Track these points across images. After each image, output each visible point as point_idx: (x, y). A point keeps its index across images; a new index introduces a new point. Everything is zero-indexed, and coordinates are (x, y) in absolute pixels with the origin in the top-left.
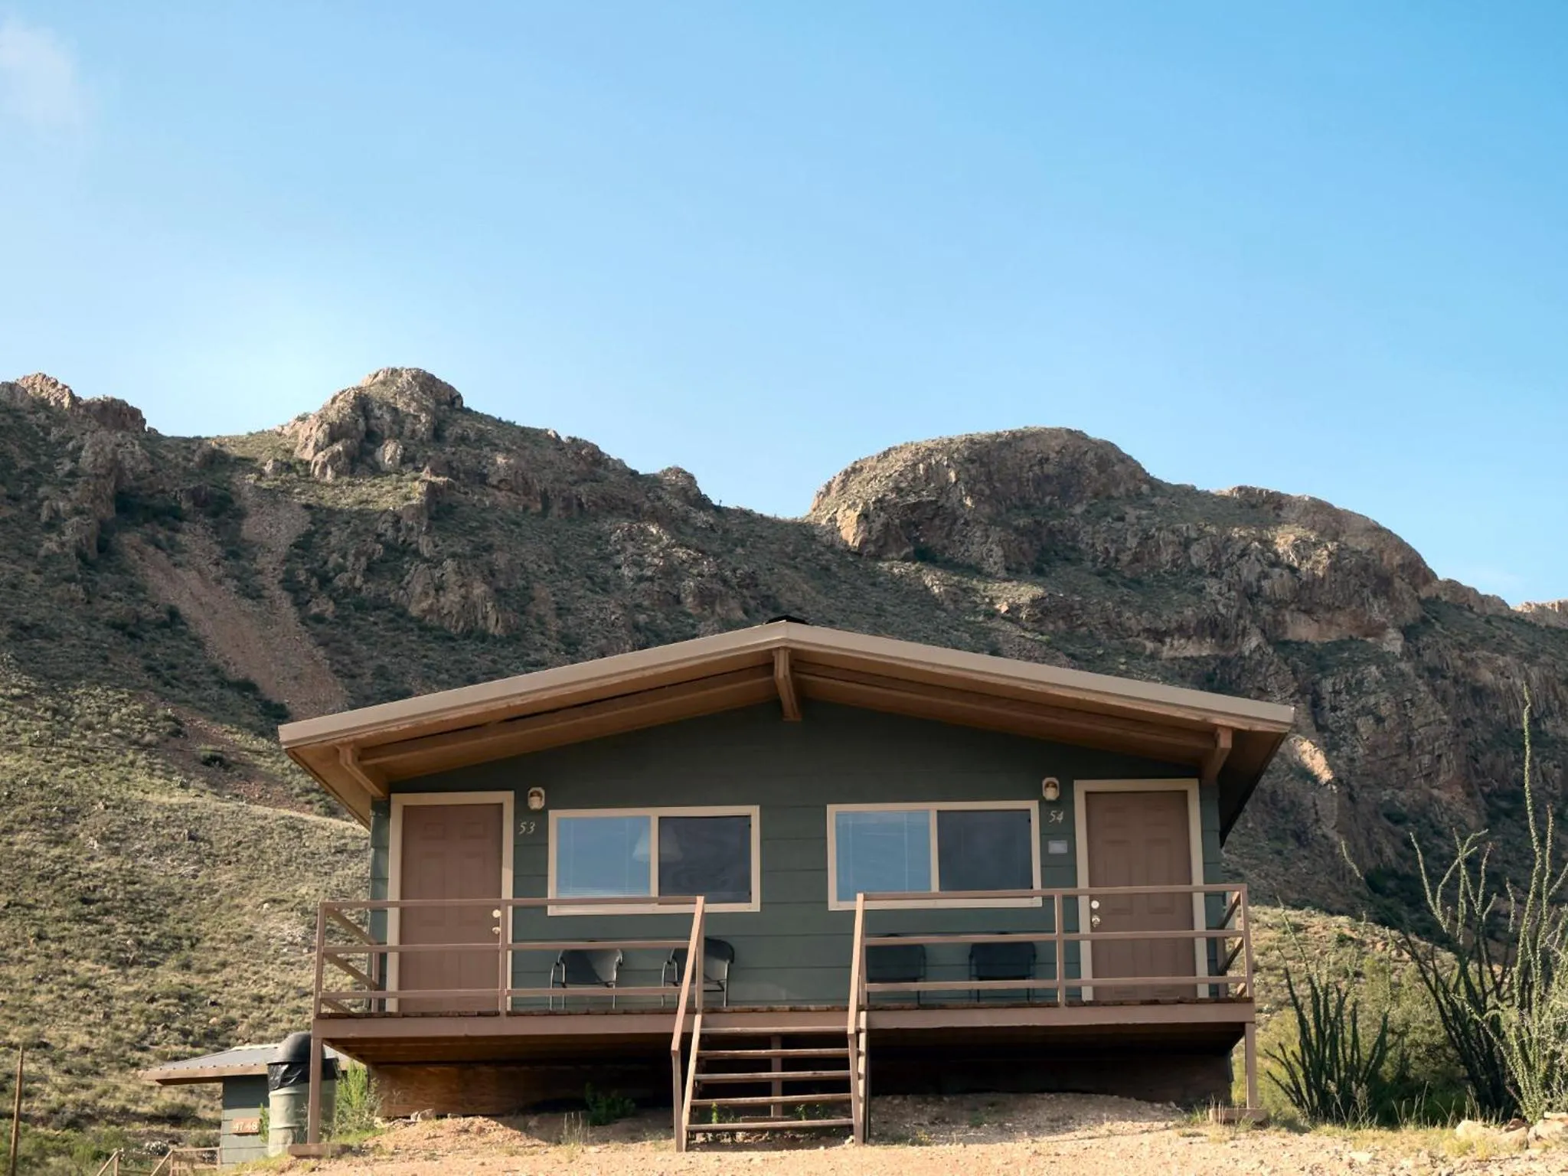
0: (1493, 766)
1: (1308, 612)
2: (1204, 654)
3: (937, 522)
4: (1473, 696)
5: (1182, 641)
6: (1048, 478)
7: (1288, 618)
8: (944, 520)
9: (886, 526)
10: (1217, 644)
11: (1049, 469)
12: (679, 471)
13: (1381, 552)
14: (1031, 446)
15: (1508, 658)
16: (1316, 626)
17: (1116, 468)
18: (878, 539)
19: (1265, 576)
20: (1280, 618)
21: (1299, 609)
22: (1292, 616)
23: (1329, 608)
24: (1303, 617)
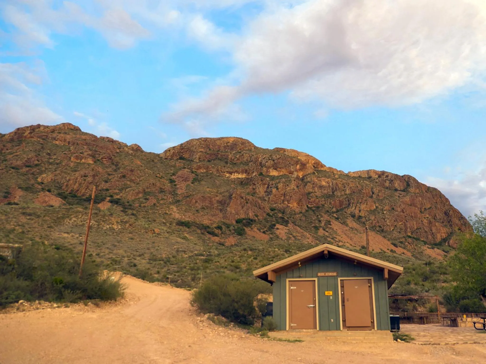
0: (314, 201)
1: (276, 169)
2: (243, 177)
3: (188, 152)
4: (320, 188)
5: (237, 174)
6: (228, 146)
7: (271, 171)
8: (189, 152)
9: (174, 152)
10: (246, 175)
11: (229, 144)
12: (136, 145)
13: (309, 160)
14: (225, 140)
15: (329, 179)
16: (277, 172)
17: (247, 144)
18: (171, 155)
19: (267, 162)
20: (269, 171)
21: (274, 169)
22: (272, 170)
23: (280, 168)
24: (275, 170)
